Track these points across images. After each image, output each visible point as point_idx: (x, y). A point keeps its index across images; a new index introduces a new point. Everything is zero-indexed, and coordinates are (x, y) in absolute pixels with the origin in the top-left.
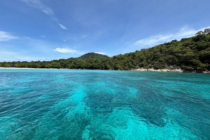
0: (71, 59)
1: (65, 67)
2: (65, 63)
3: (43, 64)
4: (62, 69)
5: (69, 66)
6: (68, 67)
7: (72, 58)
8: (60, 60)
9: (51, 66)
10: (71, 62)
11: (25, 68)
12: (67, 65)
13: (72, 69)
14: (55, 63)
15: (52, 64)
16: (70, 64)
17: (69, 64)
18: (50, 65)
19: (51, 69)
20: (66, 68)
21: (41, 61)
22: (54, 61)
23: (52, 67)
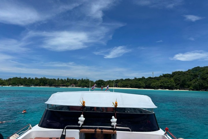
0: (196, 70)
1: (183, 86)
2: (182, 79)
3: (148, 82)
4: (178, 90)
5: (191, 84)
6: (189, 87)
7: (199, 67)
8: (174, 74)
9: (160, 84)
10: (196, 76)
11: (127, 87)
12: (188, 83)
13: (197, 90)
14: (166, 79)
15: (160, 81)
16: (194, 80)
17: (191, 81)
18: (158, 83)
19: (159, 90)
20: (186, 88)
21: (146, 78)
22: (165, 76)
23: (162, 87)
